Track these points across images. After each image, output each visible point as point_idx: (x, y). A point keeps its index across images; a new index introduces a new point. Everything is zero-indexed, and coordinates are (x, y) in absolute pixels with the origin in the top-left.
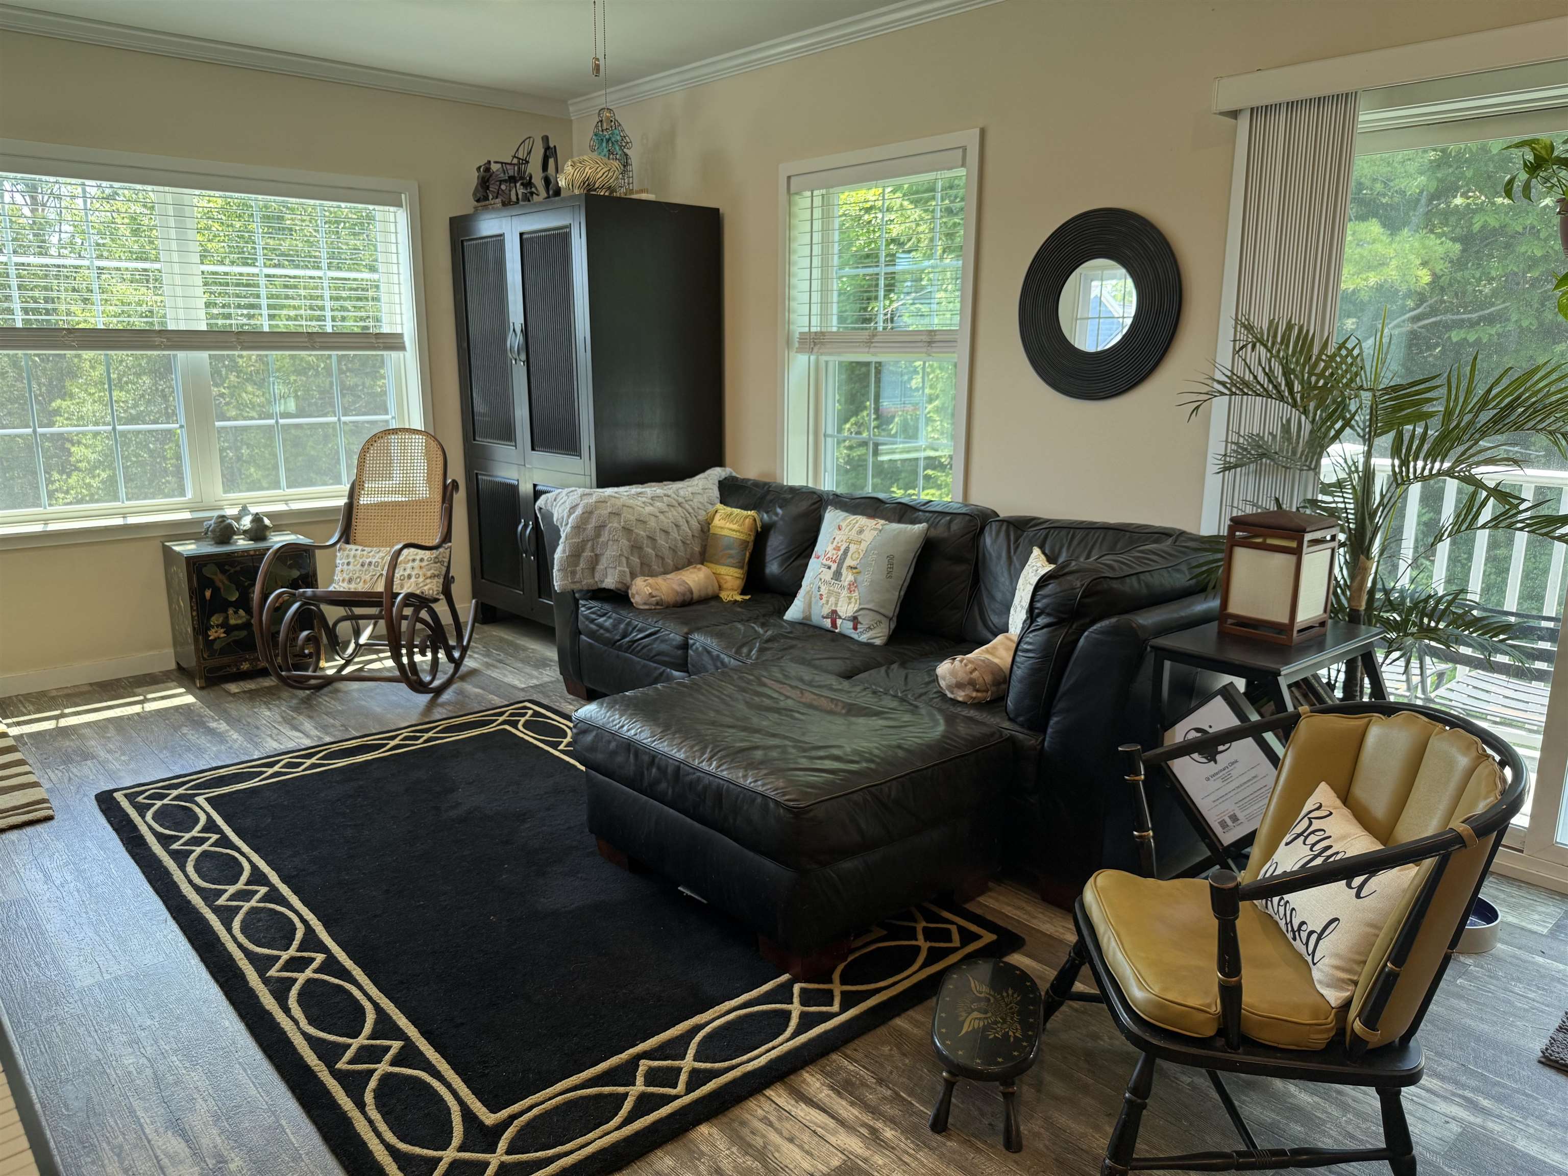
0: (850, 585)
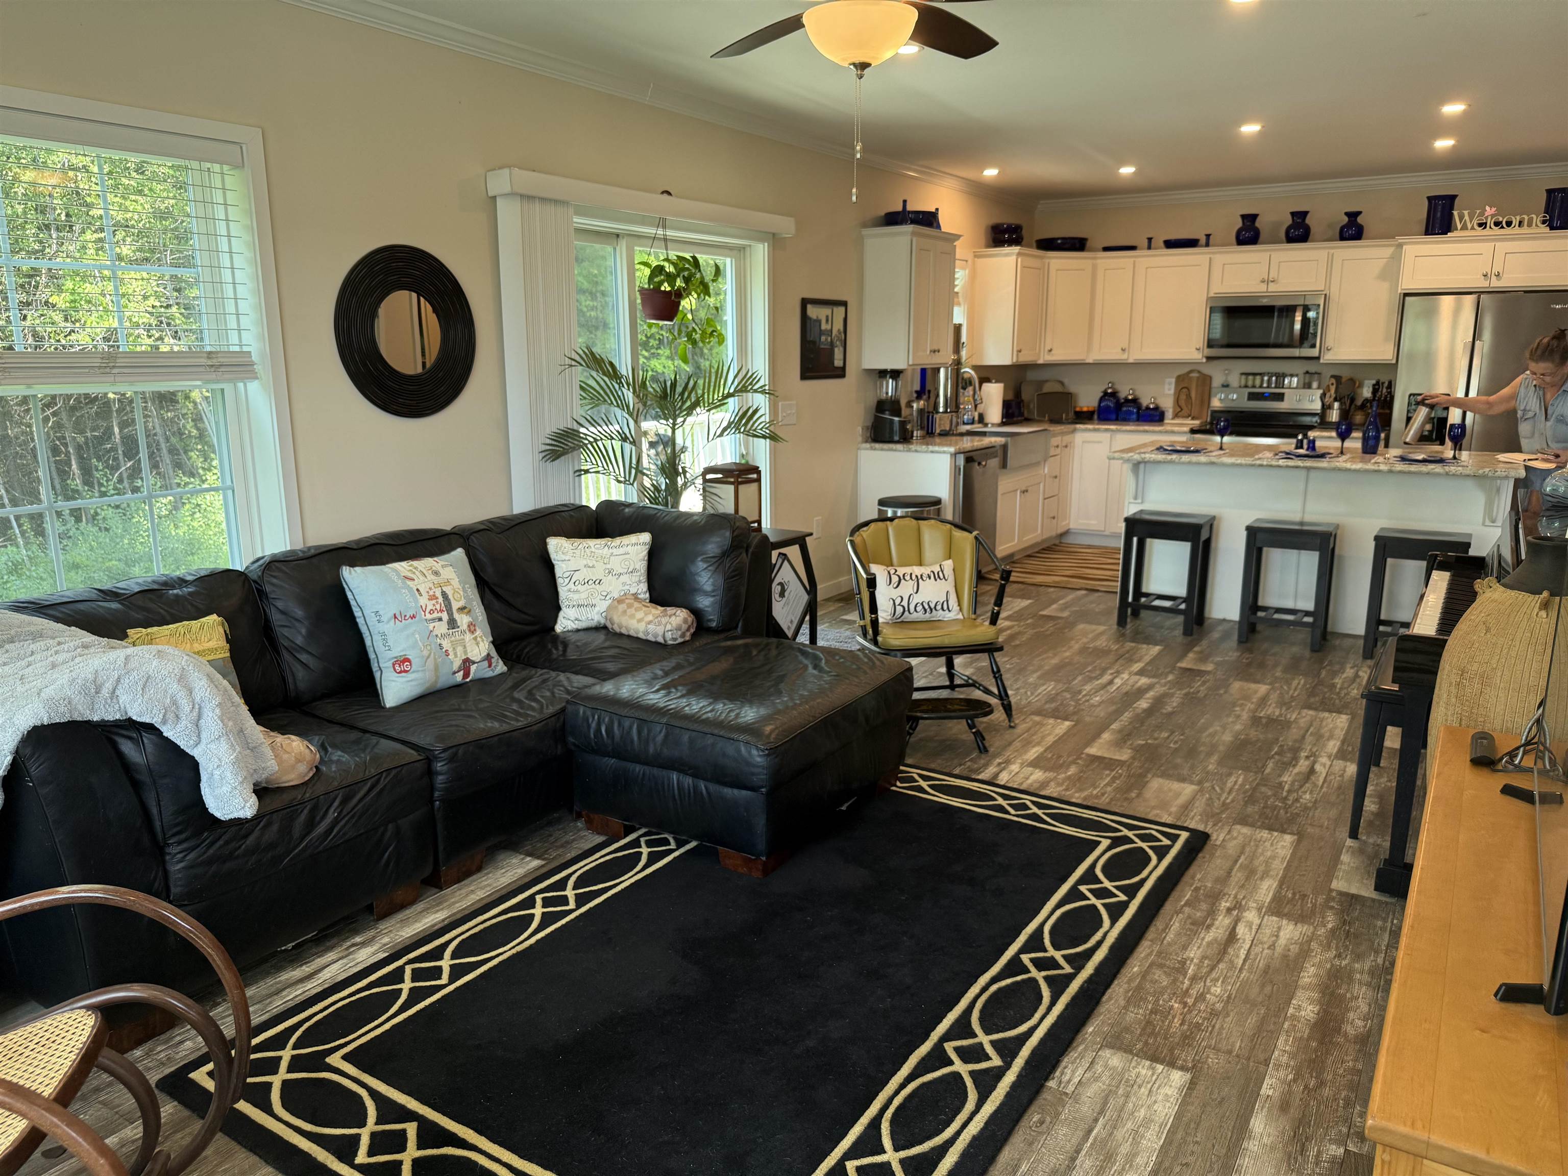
0: (469, 626)
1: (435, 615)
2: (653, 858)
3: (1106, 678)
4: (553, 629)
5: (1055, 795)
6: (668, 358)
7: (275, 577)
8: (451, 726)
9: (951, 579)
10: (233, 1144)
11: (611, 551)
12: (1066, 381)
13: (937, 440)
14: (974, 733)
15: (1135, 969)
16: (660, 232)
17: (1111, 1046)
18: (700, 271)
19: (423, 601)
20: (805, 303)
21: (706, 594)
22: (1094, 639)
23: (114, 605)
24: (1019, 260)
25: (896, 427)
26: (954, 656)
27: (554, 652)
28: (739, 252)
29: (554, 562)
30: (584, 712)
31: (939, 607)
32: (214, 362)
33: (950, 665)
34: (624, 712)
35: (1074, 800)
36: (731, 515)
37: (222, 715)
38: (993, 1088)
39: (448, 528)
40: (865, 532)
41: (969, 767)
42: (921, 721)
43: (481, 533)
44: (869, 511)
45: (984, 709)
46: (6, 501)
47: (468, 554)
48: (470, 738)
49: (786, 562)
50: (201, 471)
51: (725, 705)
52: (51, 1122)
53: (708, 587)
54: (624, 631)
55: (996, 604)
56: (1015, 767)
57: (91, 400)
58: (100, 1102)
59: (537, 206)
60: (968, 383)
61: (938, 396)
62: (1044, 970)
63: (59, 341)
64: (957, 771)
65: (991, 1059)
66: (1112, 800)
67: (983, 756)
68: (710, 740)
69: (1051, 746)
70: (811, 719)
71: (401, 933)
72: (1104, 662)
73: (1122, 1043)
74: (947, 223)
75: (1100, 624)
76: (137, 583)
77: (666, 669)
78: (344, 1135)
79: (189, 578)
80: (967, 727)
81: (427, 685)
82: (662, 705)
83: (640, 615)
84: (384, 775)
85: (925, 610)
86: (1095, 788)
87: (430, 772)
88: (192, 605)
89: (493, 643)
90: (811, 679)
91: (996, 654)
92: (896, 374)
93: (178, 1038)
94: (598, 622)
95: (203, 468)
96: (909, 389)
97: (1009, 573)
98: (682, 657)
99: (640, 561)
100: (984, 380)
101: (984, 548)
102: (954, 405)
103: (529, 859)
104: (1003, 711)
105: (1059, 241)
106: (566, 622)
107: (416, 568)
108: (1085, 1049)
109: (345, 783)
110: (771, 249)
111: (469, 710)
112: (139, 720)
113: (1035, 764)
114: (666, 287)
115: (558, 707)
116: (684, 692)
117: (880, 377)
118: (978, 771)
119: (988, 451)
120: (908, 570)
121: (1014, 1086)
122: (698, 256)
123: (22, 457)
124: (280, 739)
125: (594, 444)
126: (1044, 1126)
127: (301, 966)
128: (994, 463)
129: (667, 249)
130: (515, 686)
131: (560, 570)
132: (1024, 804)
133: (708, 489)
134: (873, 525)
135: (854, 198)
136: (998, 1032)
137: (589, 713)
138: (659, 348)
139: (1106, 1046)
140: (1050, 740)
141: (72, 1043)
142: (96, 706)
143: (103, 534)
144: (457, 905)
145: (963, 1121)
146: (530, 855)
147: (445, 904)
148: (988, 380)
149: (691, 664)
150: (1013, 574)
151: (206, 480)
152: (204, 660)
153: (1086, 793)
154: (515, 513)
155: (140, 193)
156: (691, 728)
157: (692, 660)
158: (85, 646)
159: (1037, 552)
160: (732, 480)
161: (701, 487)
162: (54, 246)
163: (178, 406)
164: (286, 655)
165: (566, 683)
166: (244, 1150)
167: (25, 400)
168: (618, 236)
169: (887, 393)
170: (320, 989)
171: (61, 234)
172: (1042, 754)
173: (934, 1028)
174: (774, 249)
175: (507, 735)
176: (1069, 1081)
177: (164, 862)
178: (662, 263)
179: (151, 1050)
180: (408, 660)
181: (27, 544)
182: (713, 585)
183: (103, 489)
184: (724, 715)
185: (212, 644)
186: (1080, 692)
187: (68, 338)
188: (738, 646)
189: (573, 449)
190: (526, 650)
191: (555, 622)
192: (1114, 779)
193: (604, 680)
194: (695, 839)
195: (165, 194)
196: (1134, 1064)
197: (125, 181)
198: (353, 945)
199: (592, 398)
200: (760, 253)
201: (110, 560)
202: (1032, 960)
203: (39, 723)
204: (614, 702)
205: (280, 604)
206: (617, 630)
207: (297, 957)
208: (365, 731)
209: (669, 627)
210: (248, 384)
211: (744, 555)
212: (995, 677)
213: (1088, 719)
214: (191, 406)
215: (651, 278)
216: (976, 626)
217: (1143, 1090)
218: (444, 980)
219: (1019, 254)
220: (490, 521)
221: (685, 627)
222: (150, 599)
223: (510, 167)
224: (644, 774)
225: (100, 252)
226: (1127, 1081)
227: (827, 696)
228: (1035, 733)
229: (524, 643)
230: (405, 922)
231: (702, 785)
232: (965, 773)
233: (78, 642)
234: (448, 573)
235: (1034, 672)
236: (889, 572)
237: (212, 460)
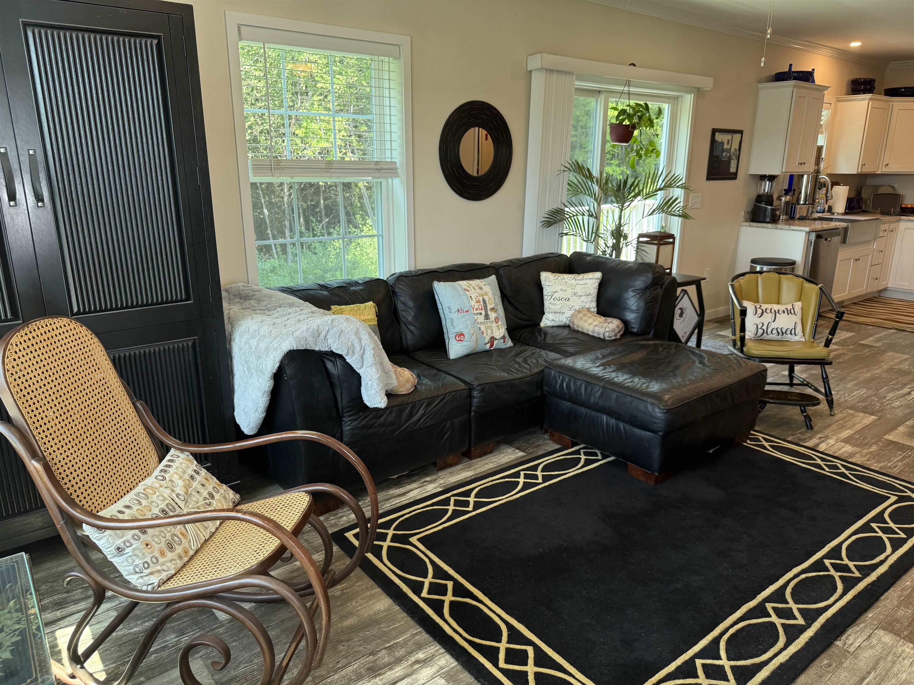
1: (479, 311)
2: (588, 462)
3: (906, 390)
4: (539, 324)
5: (859, 463)
6: (616, 165)
7: (401, 284)
8: (483, 373)
9: (799, 314)
10: (363, 573)
11: (577, 282)
12: (896, 186)
13: (796, 222)
14: (804, 416)
15: (908, 583)
16: (626, 89)
17: (884, 629)
18: (649, 112)
19: (473, 303)
20: (714, 131)
21: (632, 311)
22: (898, 364)
23: (325, 293)
24: (870, 103)
25: (769, 213)
26: (795, 365)
27: (539, 337)
28: (674, 100)
29: (543, 286)
30: (554, 374)
31: (788, 332)
32: (379, 167)
33: (791, 371)
34: (578, 377)
35: (872, 468)
36: (653, 264)
37: (374, 354)
38: (797, 637)
39: (488, 263)
40: (742, 280)
41: (798, 437)
42: (768, 404)
43: (506, 267)
44: (744, 266)
45: (815, 401)
46: (270, 236)
47: (497, 279)
48: (493, 381)
49: (686, 295)
50: (360, 226)
51: (640, 379)
52: (291, 544)
53: (634, 308)
54: (580, 329)
55: (830, 334)
56: (831, 441)
57: (311, 185)
58: (304, 539)
59: (555, 75)
60: (824, 185)
61: (800, 193)
62: (840, 572)
63: (298, 154)
64: (790, 439)
65: (797, 619)
66: (901, 471)
67: (809, 431)
68: (629, 399)
69: (859, 431)
70: (696, 394)
71: (449, 479)
72: (905, 379)
73: (893, 629)
74: (819, 79)
75: (905, 354)
76: (336, 282)
77: (604, 354)
78: (416, 581)
79: (360, 282)
80: (800, 412)
81: (471, 349)
82: (600, 375)
83: (590, 321)
84: (448, 394)
85: (779, 333)
86: (890, 462)
87: (470, 396)
88: (361, 296)
89: (507, 329)
90: (697, 370)
91: (826, 366)
92: (772, 178)
93: (340, 515)
94: (565, 323)
95: (362, 225)
96: (780, 188)
97: (843, 314)
98: (614, 348)
99: (594, 288)
100: (835, 183)
101: (825, 295)
102: (812, 200)
103: (517, 451)
104: (827, 404)
105: (903, 90)
106: (547, 321)
107: (471, 285)
108: (865, 627)
109: (428, 396)
110: (696, 98)
111: (491, 365)
112: (336, 352)
113: (847, 441)
114: (626, 122)
115: (540, 369)
116: (614, 369)
117: (761, 180)
118: (804, 440)
119: (833, 232)
120: (769, 306)
121: (812, 639)
122: (647, 103)
123: (278, 213)
124: (399, 369)
125: (572, 218)
126: (831, 668)
127: (400, 488)
128: (837, 239)
129: (629, 99)
130: (517, 355)
131: (547, 291)
132: (836, 465)
133: (639, 247)
134: (747, 276)
135: (762, 64)
136: (803, 604)
137: (557, 374)
138: (612, 159)
139: (881, 628)
140: (859, 427)
141: (299, 508)
142: (317, 343)
143: (314, 256)
144: (479, 469)
145: (775, 652)
146: (518, 449)
147: (473, 468)
148: (838, 184)
149: (619, 353)
150: (845, 315)
151: (363, 230)
152: (367, 324)
153: (882, 464)
154: (523, 257)
155: (340, 74)
156: (618, 390)
157: (620, 350)
158: (313, 312)
159: (861, 301)
160: (656, 242)
161: (636, 246)
162: (299, 104)
163: (351, 190)
164: (403, 325)
165: (545, 356)
166: (368, 577)
167: (282, 184)
168: (600, 92)
169: (764, 190)
170: (408, 502)
171: (302, 98)
172: (852, 435)
173: (760, 593)
174: (697, 97)
175: (512, 381)
176: (851, 645)
177: (341, 425)
178: (626, 108)
179: (328, 518)
180: (463, 335)
181: (278, 258)
182: (638, 306)
183: (315, 232)
184: (639, 385)
185: (369, 317)
186: (885, 397)
187: (303, 152)
188: (649, 345)
189: (560, 221)
190: (524, 335)
191: (541, 321)
192: (904, 458)
193: (567, 357)
194: (614, 455)
195: (352, 75)
196: (900, 643)
197: (334, 68)
198: (425, 482)
199: (574, 190)
200: (688, 100)
201: (316, 269)
202: (832, 564)
203: (292, 349)
204: (572, 370)
205: (402, 299)
206: (576, 329)
207: (398, 483)
208: (439, 370)
209: (607, 329)
210: (394, 180)
211: (659, 289)
212: (824, 381)
213: (888, 416)
214: (358, 190)
215: (617, 117)
216: (814, 347)
217: (906, 661)
218: (470, 508)
219: (870, 99)
220: (510, 261)
221: (617, 330)
222: (342, 291)
223: (541, 53)
224: (586, 413)
225: (320, 107)
226: (895, 653)
227: (708, 381)
228: (849, 421)
229: (523, 331)
230: (452, 474)
231: (621, 425)
232: (795, 441)
233: (310, 310)
234: (487, 289)
235: (851, 381)
236: (756, 307)
237: (366, 220)
